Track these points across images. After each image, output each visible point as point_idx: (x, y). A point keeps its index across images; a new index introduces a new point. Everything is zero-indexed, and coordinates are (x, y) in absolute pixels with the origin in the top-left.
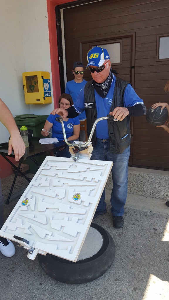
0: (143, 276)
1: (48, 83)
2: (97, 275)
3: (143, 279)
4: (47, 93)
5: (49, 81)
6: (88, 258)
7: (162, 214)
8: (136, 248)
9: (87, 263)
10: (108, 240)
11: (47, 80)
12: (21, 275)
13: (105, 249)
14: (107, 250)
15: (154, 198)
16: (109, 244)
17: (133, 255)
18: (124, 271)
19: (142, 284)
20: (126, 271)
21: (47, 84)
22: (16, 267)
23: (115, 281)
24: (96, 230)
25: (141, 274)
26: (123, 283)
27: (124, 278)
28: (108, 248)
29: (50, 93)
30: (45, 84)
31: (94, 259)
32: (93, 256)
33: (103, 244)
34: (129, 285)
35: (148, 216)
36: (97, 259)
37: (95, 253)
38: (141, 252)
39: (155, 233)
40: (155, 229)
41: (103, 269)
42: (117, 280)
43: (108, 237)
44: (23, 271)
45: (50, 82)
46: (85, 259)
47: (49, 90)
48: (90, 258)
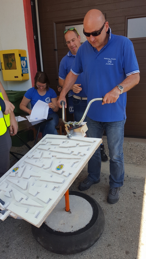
0: (132, 239)
1: (25, 60)
2: (92, 244)
3: (132, 242)
4: (25, 70)
5: (25, 59)
6: (82, 228)
7: (137, 178)
8: (121, 212)
9: (82, 233)
10: (97, 208)
11: (24, 58)
12: (17, 250)
13: (97, 218)
14: (98, 218)
15: (128, 163)
16: (99, 213)
17: (120, 220)
18: (114, 236)
19: (132, 248)
20: (116, 236)
21: (24, 62)
22: (11, 242)
23: (108, 246)
24: (85, 199)
25: (129, 237)
26: (115, 248)
27: (115, 243)
28: (98, 216)
29: (28, 70)
30: (22, 61)
31: (88, 229)
32: (86, 226)
33: (93, 213)
34: (121, 249)
35: (126, 180)
36: (91, 228)
37: (88, 223)
38: (126, 216)
39: (135, 196)
40: (134, 193)
41: (96, 238)
42: (109, 245)
43: (97, 205)
44: (18, 246)
45: (27, 60)
46: (79, 230)
47: (26, 67)
48: (84, 228)
